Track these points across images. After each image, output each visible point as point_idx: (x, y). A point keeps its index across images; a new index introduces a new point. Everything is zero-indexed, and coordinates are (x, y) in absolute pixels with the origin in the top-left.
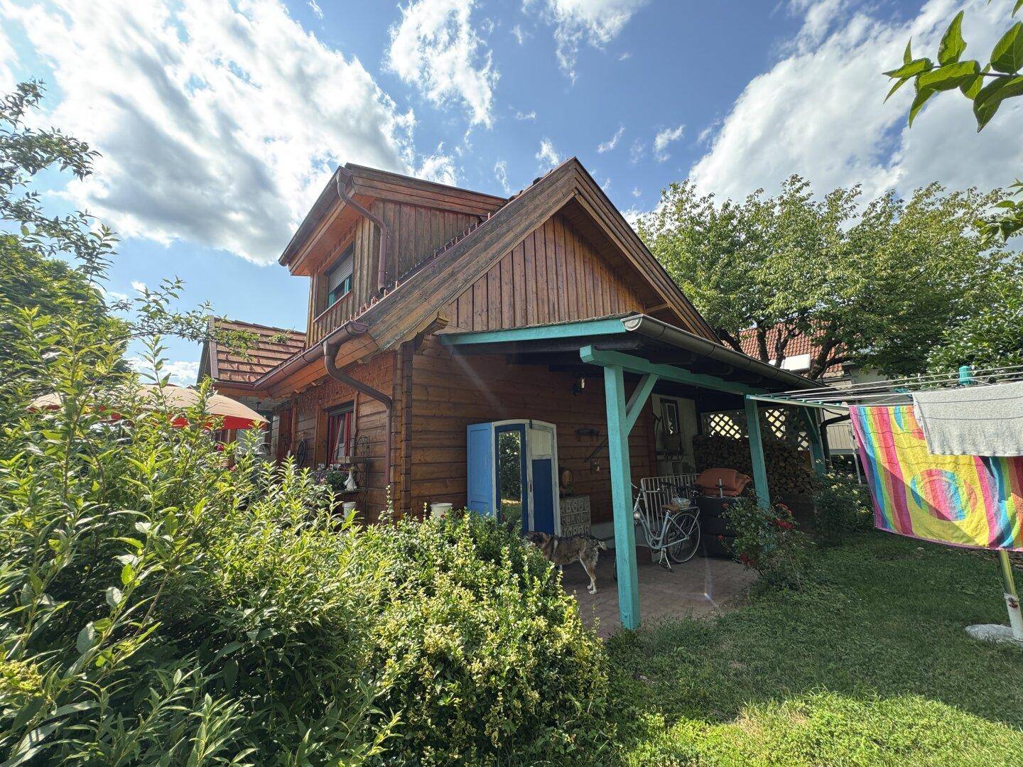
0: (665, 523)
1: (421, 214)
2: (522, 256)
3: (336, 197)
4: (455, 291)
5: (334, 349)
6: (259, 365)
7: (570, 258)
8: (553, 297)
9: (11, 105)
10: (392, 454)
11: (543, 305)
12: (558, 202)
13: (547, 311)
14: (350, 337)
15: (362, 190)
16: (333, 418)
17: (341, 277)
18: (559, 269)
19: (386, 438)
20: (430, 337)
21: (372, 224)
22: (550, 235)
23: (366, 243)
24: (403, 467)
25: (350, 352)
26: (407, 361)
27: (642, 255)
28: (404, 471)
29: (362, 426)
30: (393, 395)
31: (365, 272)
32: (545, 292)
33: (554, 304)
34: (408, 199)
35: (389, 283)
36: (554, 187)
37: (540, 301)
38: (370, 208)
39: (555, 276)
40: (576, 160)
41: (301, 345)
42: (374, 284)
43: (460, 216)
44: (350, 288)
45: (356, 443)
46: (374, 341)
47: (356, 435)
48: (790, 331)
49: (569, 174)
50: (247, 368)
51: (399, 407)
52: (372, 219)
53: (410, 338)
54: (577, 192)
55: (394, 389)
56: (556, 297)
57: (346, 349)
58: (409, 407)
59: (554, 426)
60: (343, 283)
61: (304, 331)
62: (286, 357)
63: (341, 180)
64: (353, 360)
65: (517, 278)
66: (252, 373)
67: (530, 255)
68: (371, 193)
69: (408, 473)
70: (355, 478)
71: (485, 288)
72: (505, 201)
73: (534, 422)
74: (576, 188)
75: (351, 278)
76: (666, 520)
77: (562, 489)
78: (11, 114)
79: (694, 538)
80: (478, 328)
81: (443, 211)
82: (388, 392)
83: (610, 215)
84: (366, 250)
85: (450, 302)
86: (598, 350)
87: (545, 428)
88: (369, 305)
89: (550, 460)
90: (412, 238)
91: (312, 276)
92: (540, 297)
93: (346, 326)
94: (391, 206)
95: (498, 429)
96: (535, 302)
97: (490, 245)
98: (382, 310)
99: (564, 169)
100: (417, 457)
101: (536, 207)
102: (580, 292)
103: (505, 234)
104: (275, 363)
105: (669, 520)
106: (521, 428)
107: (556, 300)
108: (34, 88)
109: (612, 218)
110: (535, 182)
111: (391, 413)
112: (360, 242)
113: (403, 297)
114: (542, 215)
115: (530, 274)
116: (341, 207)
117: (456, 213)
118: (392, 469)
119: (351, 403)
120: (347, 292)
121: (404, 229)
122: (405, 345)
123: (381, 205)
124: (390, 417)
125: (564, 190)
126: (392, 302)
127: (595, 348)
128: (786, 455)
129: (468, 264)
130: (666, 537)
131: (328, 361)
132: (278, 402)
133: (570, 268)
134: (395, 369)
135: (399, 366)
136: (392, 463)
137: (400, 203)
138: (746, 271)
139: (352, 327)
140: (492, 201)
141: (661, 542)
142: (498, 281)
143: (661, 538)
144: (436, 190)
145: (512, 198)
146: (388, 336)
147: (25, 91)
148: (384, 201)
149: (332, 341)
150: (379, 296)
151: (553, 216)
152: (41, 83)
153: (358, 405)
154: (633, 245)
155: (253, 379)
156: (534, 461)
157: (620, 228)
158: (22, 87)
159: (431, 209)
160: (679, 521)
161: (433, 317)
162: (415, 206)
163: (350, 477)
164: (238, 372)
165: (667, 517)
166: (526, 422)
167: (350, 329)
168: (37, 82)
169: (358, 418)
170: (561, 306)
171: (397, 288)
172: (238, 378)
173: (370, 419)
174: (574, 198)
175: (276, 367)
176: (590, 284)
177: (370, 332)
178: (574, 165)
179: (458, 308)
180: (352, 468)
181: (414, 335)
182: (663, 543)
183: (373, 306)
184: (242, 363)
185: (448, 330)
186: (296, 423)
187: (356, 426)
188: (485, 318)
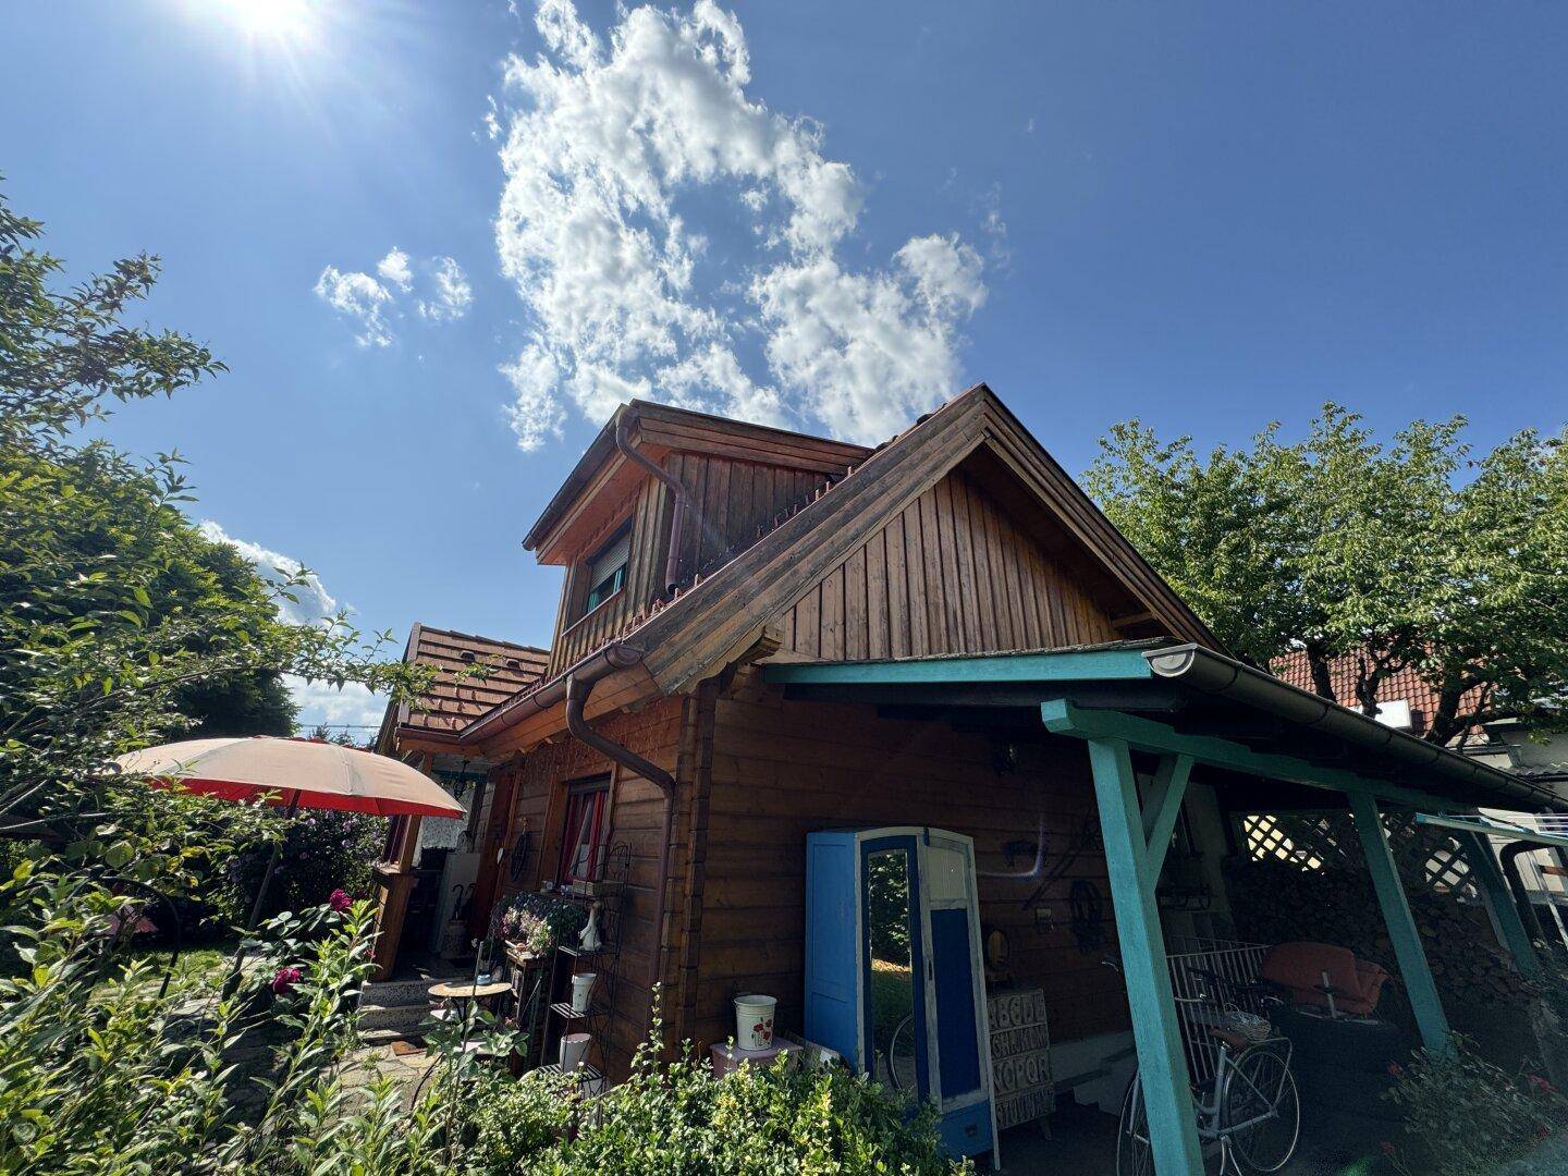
0: (1221, 1072)
1: (739, 470)
2: (901, 533)
3: (614, 449)
4: (793, 591)
5: (584, 688)
6: (473, 702)
7: (979, 539)
8: (954, 601)
9: (100, 293)
10: (669, 889)
11: (937, 613)
12: (958, 449)
13: (943, 625)
14: (612, 669)
15: (652, 437)
16: (577, 796)
17: (610, 568)
18: (961, 556)
19: (661, 851)
20: (747, 669)
21: (664, 486)
22: (945, 503)
23: (652, 515)
24: (688, 917)
25: (609, 695)
26: (707, 710)
27: (1100, 532)
28: (687, 926)
29: (619, 822)
30: (679, 771)
31: (647, 560)
32: (940, 592)
33: (955, 613)
34: (722, 449)
35: (683, 580)
36: (953, 426)
37: (931, 608)
38: (662, 463)
39: (955, 566)
40: (985, 388)
41: (541, 669)
42: (660, 577)
43: (799, 475)
44: (622, 584)
45: (607, 855)
46: (652, 677)
47: (609, 838)
48: (1380, 663)
49: (976, 408)
50: (451, 707)
51: (687, 794)
52: (662, 478)
53: (713, 673)
54: (988, 435)
55: (680, 761)
56: (958, 597)
57: (602, 688)
58: (704, 797)
59: (969, 840)
60: (612, 578)
61: (549, 649)
62: (515, 689)
63: (621, 424)
64: (614, 707)
65: (893, 569)
66: (460, 715)
67: (913, 533)
68: (665, 441)
69: (695, 929)
70: (598, 925)
71: (840, 586)
72: (869, 452)
73: (933, 832)
74: (987, 429)
75: (625, 568)
76: (1221, 1065)
77: (993, 975)
78: (99, 308)
79: (1286, 1110)
80: (829, 654)
81: (773, 467)
82: (668, 764)
83: (1043, 468)
84: (651, 526)
85: (784, 609)
86: (1080, 708)
87: (952, 845)
88: (649, 611)
89: (965, 911)
90: (723, 508)
91: (569, 565)
92: (931, 601)
93: (606, 651)
94: (695, 460)
95: (867, 846)
96: (924, 609)
97: (853, 516)
98: (670, 625)
99: (967, 401)
100: (714, 894)
101: (926, 456)
102: (997, 592)
103: (875, 498)
104: (498, 699)
105: (1227, 1067)
106: (908, 843)
107: (958, 606)
108: (143, 267)
109: (1046, 473)
110: (920, 421)
111: (671, 807)
112: (642, 514)
113: (706, 601)
114: (935, 469)
115: (915, 562)
116: (620, 462)
117: (793, 470)
118: (667, 915)
119: (607, 775)
120: (616, 590)
121: (712, 495)
122: (704, 684)
123: (680, 458)
124: (670, 814)
125: (967, 431)
126: (688, 611)
127: (1073, 705)
128: (1433, 912)
129: (817, 546)
130: (1229, 1105)
131: (571, 709)
132: (493, 763)
133: (980, 553)
134: (684, 726)
135: (691, 718)
136: (669, 907)
137: (708, 456)
138: (1272, 558)
139: (617, 655)
140: (849, 451)
141: (1216, 1119)
142: (862, 573)
143: (1216, 1109)
144: (766, 436)
145: (882, 447)
146: (676, 669)
147: (130, 275)
148: (684, 453)
149: (581, 675)
150: (666, 599)
151: (950, 473)
152: (154, 259)
153: (617, 781)
154: (1085, 516)
155: (460, 725)
156: (934, 913)
157: (1061, 489)
158: (125, 268)
159: (754, 464)
160: (1248, 1067)
161: (755, 636)
162: (731, 460)
163: (591, 922)
164: (439, 713)
165: (1222, 1058)
166: (917, 831)
167: (612, 657)
168: (148, 258)
169: (615, 804)
170: (968, 617)
171: (696, 587)
172: (438, 723)
173: (635, 810)
174: (983, 443)
175: (497, 707)
176: (1013, 579)
177: (647, 661)
178: (982, 395)
179: (795, 619)
180: (596, 905)
181: (721, 667)
182: (1222, 1125)
183: (654, 616)
184: (448, 699)
185: (780, 657)
186: (519, 800)
187: (612, 820)
188: (839, 635)
